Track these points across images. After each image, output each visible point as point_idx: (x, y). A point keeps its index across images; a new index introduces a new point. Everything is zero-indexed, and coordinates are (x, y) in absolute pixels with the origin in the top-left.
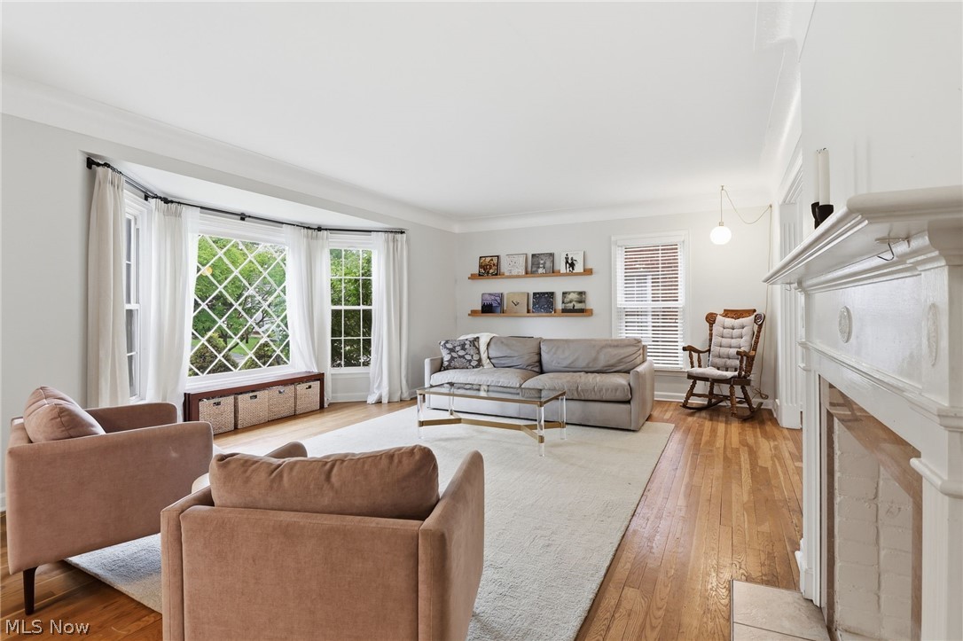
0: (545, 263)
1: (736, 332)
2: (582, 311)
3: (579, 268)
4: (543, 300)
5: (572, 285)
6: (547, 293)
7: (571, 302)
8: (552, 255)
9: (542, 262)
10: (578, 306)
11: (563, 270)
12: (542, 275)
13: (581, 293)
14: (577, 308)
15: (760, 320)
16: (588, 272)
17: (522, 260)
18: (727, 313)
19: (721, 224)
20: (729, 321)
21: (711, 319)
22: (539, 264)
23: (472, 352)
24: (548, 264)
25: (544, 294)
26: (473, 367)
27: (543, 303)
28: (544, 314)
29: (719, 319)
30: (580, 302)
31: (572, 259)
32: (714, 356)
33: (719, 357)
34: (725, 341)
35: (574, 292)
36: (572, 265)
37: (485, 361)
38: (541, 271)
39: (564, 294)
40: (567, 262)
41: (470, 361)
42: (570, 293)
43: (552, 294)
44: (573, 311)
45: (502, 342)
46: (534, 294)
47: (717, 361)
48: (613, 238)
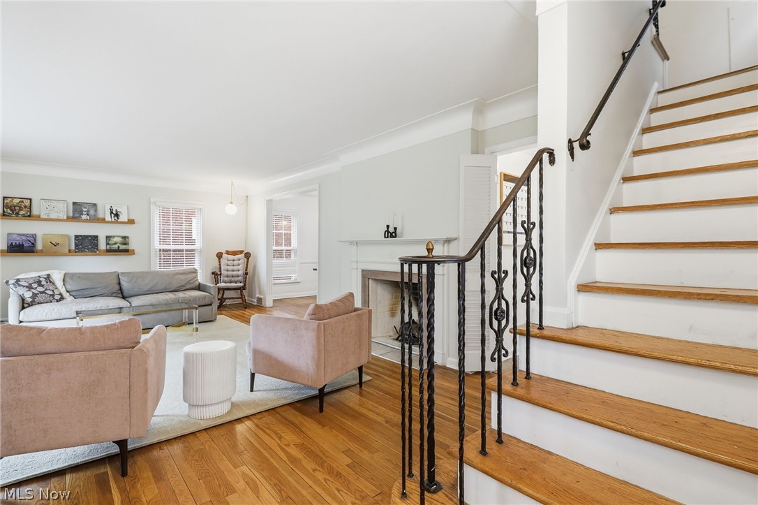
0: (88, 211)
1: (236, 263)
2: (126, 251)
3: (123, 218)
4: (86, 241)
5: (117, 231)
6: (90, 236)
7: (115, 244)
8: (95, 205)
9: (85, 210)
10: (122, 247)
11: (108, 218)
12: (86, 221)
13: (124, 238)
14: (121, 249)
15: (248, 256)
16: (131, 222)
17: (61, 206)
18: (228, 253)
19: (231, 203)
20: (231, 257)
21: (219, 256)
22: (82, 211)
23: (51, 288)
24: (92, 212)
25: (87, 237)
26: (57, 301)
27: (86, 245)
28: (88, 253)
29: (224, 255)
30: (125, 244)
31: (116, 211)
32: (225, 277)
33: (227, 277)
34: (230, 268)
35: (118, 236)
36: (117, 215)
37: (66, 295)
38: (84, 217)
39: (108, 238)
40: (112, 212)
41: (53, 296)
42: (114, 237)
43: (97, 237)
44: (118, 251)
45: (79, 277)
46: (76, 237)
47: (226, 279)
48: (152, 200)
